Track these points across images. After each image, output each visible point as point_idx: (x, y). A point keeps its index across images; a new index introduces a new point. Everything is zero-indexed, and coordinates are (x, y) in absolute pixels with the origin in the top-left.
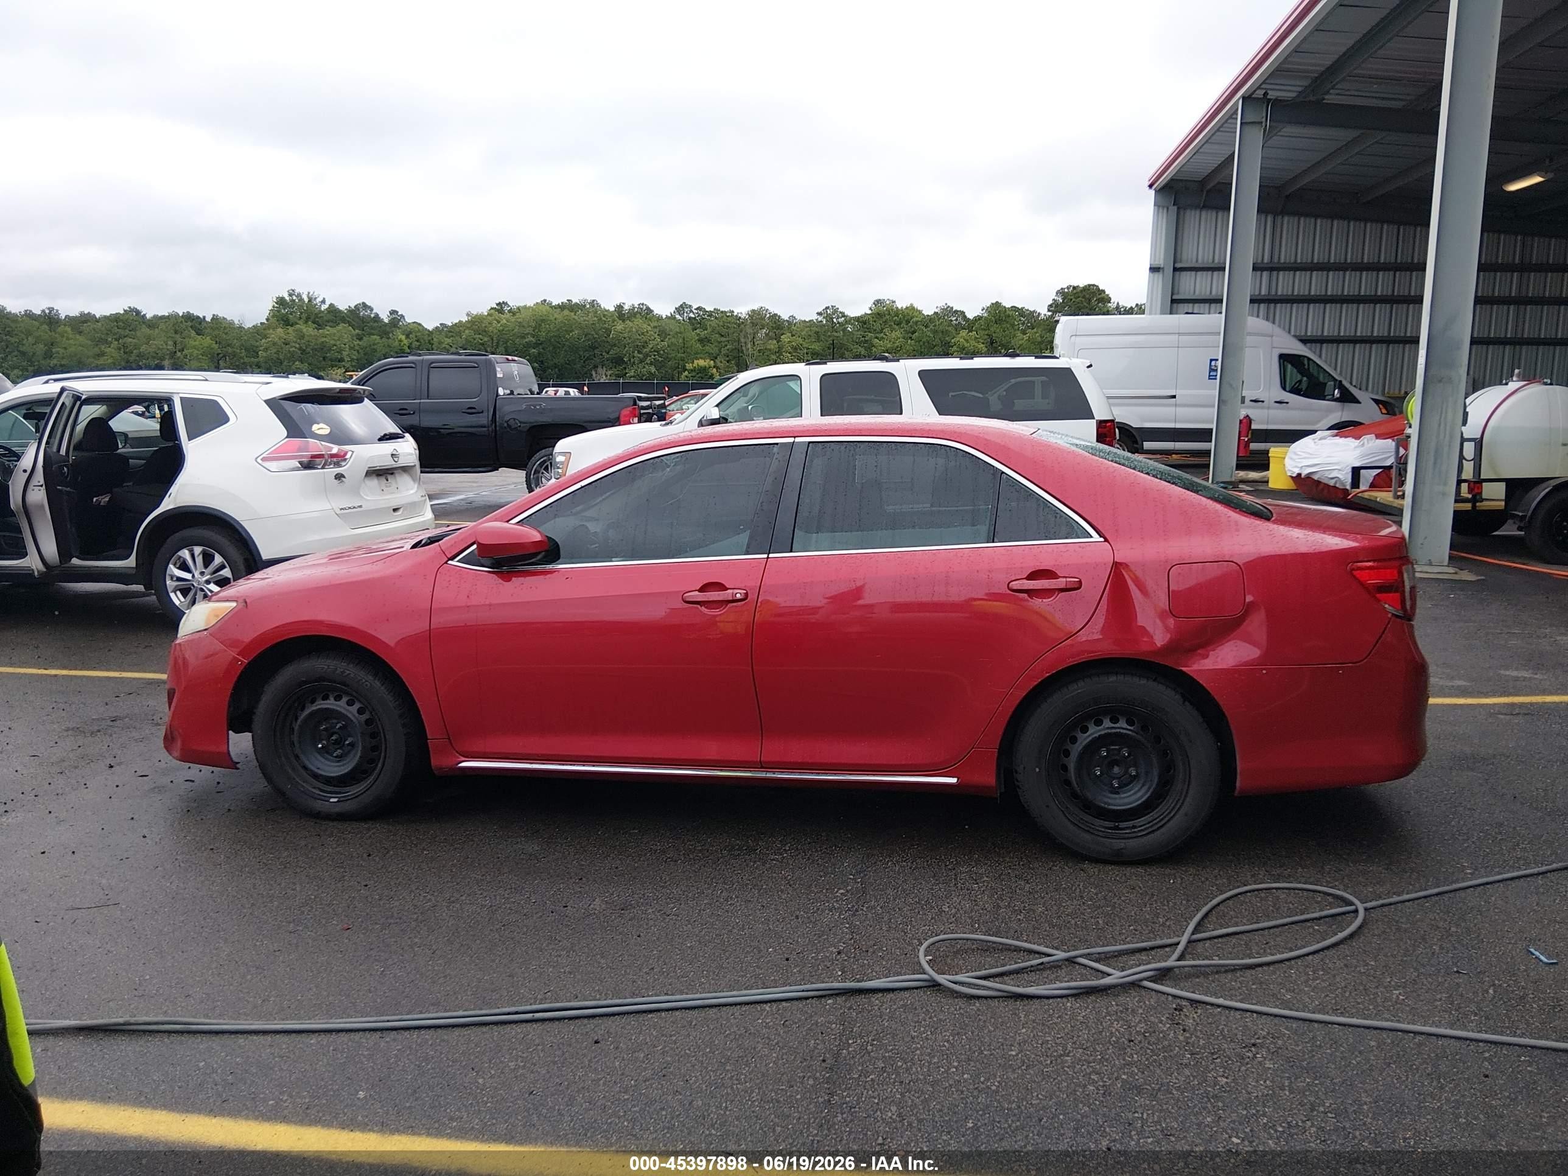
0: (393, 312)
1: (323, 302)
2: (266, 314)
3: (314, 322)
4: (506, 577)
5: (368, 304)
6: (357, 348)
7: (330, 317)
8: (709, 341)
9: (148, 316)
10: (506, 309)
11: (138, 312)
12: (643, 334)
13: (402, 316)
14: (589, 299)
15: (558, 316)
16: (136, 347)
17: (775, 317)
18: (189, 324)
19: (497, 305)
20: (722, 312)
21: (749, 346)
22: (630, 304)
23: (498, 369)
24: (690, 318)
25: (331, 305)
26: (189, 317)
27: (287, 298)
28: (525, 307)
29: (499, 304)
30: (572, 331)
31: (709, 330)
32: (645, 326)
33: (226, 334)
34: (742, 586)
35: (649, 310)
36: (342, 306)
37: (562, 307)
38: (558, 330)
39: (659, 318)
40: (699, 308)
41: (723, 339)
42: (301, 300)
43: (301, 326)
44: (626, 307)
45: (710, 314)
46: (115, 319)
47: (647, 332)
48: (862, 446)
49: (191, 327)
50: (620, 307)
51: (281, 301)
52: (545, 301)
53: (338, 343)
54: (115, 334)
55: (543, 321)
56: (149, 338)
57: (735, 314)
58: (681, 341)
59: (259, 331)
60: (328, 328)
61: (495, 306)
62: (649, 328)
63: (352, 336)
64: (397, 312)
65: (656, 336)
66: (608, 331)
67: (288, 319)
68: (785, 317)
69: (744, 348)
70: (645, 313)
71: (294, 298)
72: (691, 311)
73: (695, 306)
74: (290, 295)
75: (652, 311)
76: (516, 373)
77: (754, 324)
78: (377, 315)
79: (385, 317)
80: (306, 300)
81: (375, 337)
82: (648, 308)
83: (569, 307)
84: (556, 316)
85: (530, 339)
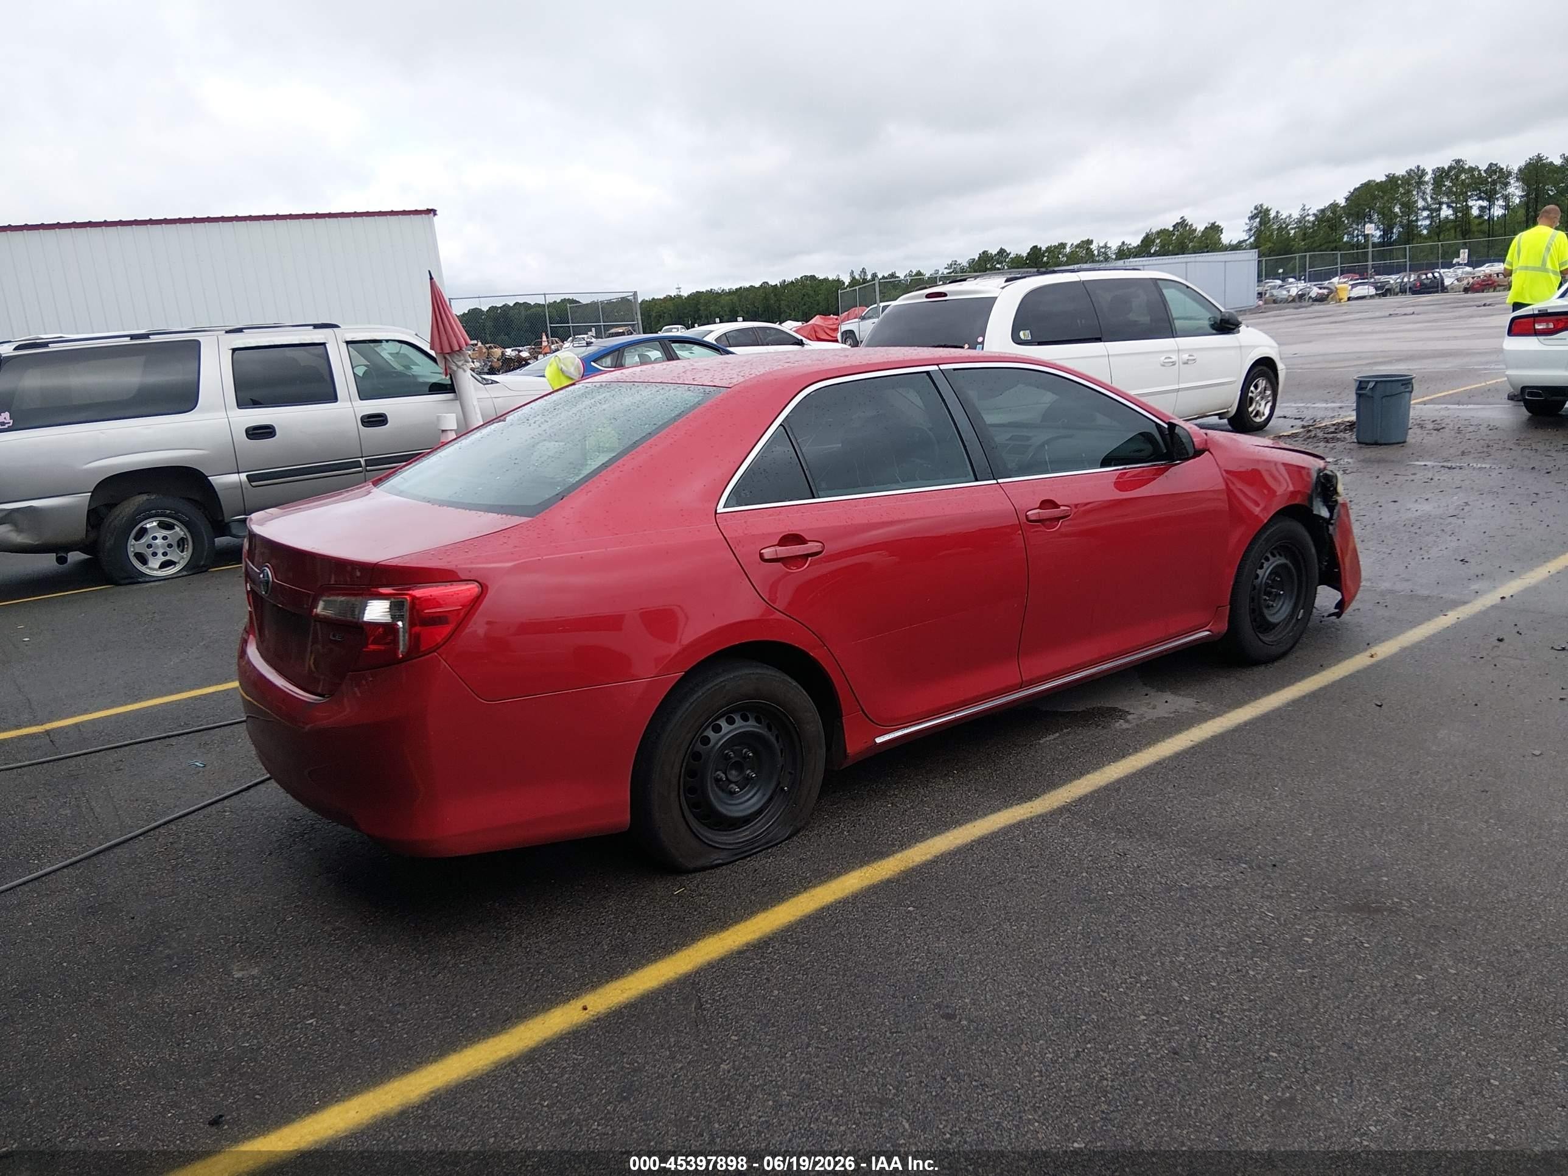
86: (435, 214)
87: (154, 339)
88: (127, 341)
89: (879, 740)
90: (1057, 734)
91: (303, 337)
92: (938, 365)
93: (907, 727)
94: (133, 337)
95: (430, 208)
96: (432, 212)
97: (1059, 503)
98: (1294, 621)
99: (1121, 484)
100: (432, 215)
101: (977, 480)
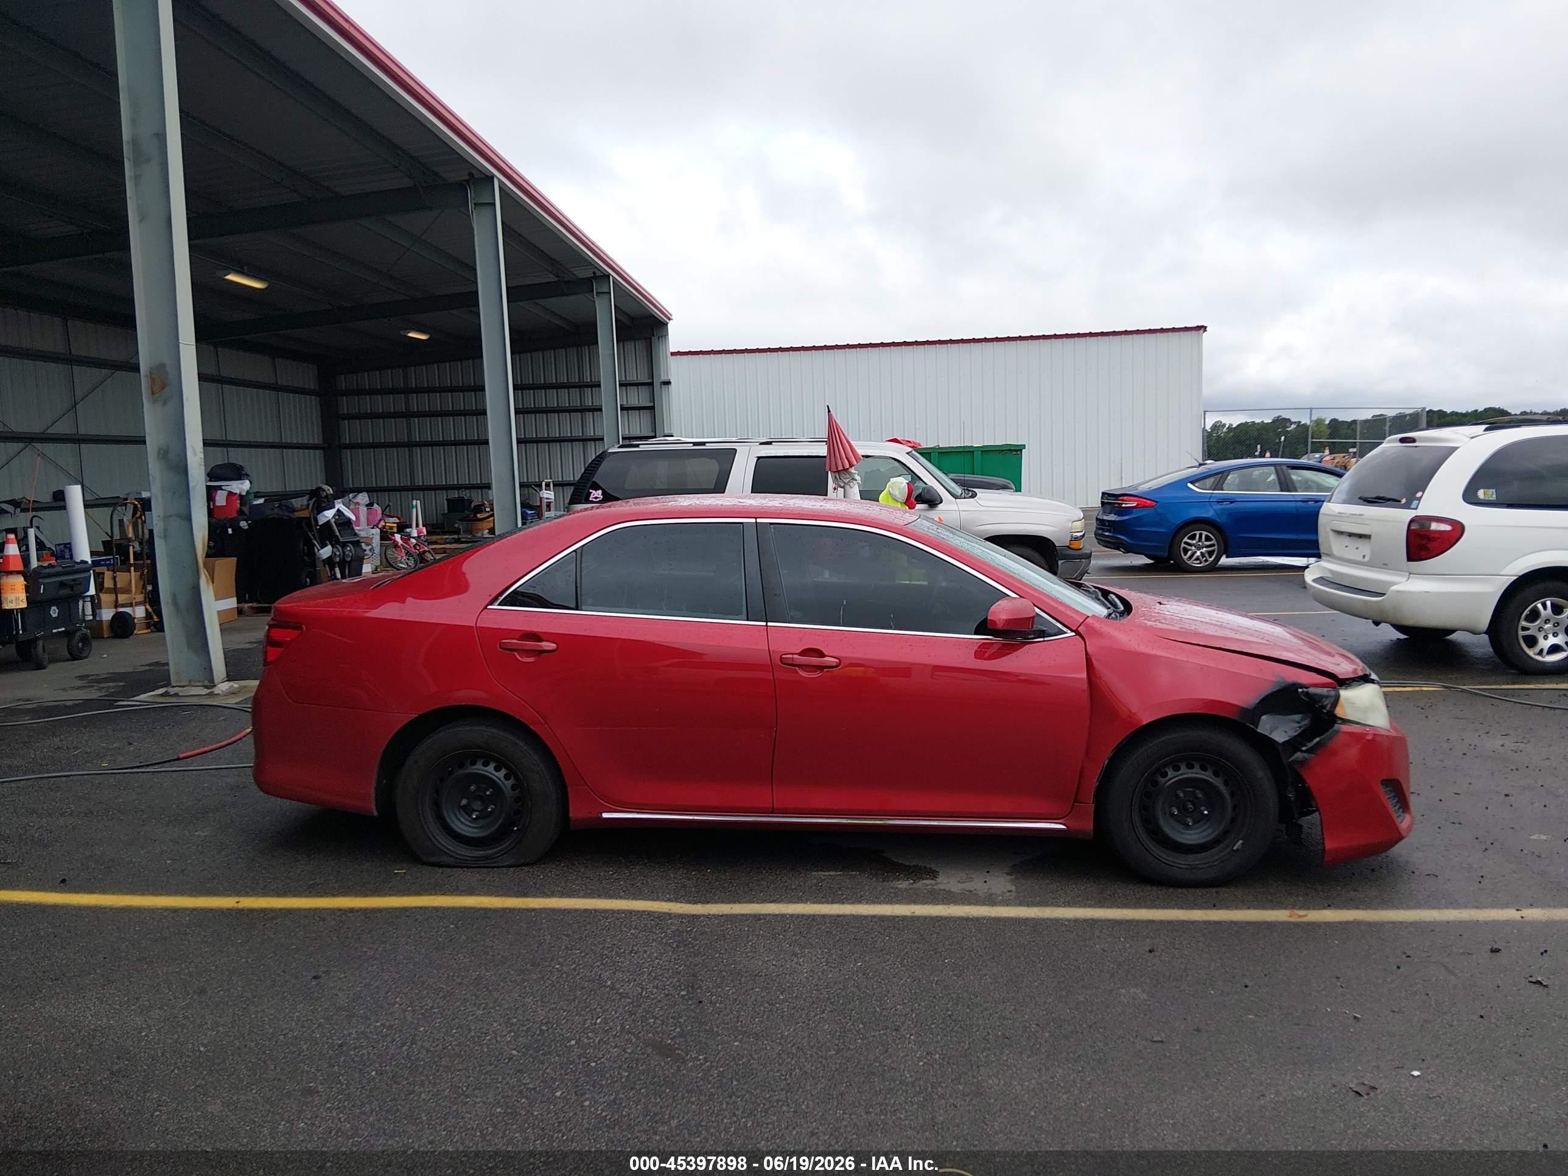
86: (1205, 330)
87: (708, 446)
88: (690, 447)
89: (605, 815)
90: (841, 873)
91: (819, 451)
92: (756, 518)
93: (638, 813)
94: (695, 444)
95: (1200, 325)
96: (1203, 328)
97: (826, 653)
98: (1229, 850)
99: (982, 652)
100: (1202, 331)
101: (748, 620)
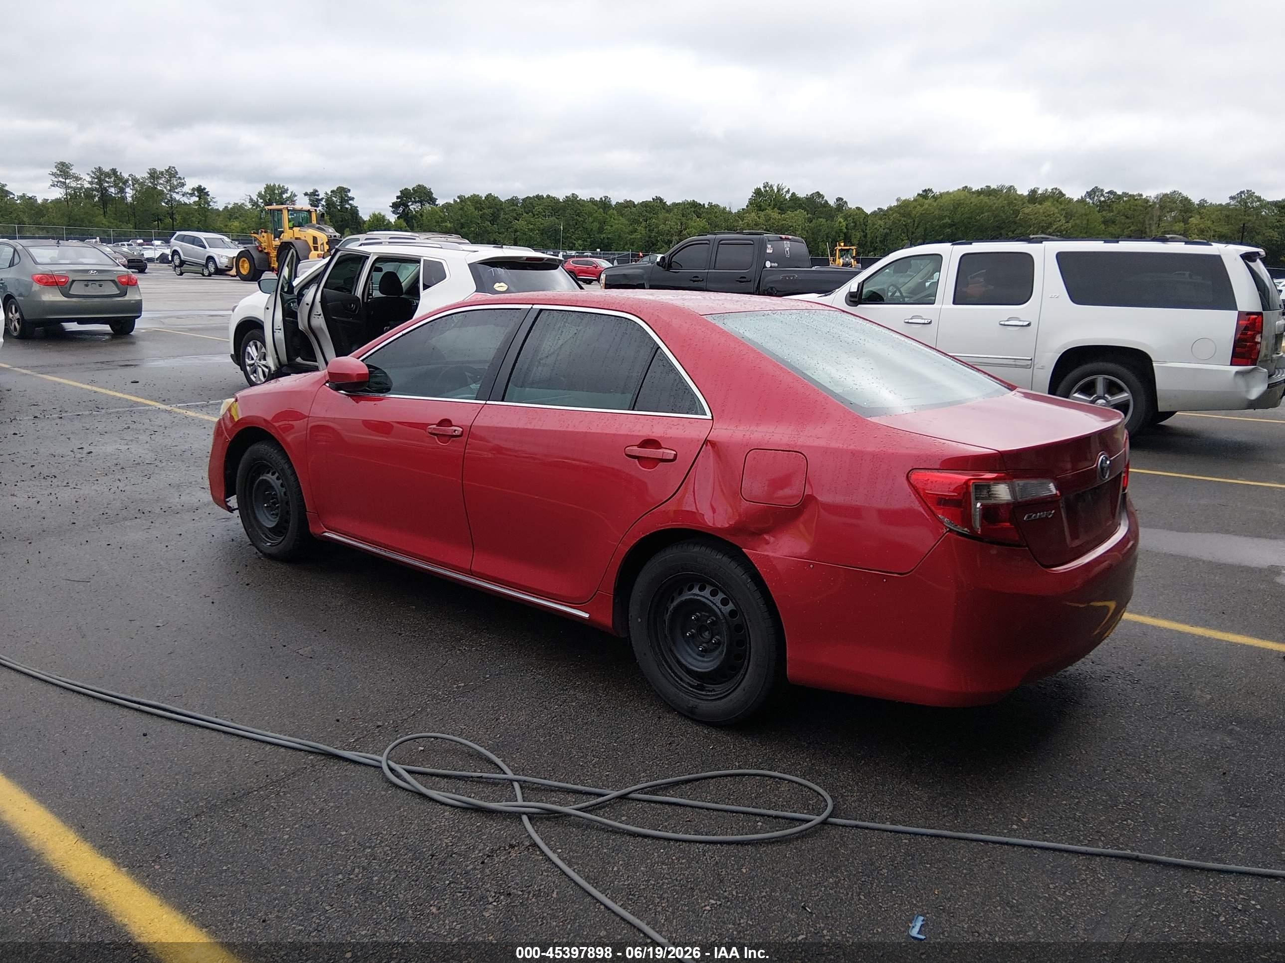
0: (839, 199)
1: (788, 191)
2: (747, 203)
3: (779, 209)
4: (357, 399)
5: (821, 193)
6: (807, 229)
7: (791, 204)
8: (1114, 222)
9: (668, 203)
10: (930, 195)
11: (661, 200)
12: (1049, 215)
13: (846, 202)
14: (1007, 185)
15: (974, 200)
16: (657, 226)
17: (1186, 201)
18: (693, 209)
19: (923, 191)
20: (1130, 195)
21: (1153, 228)
22: (1044, 189)
23: (769, 246)
24: (1100, 201)
25: (793, 194)
26: (694, 205)
27: (762, 190)
28: (948, 193)
29: (925, 191)
30: (982, 213)
31: (1116, 212)
32: (1053, 208)
33: (716, 217)
34: (460, 424)
35: (1061, 194)
36: (801, 194)
37: (979, 193)
38: (972, 212)
39: (1070, 200)
40: (1111, 192)
41: (1128, 221)
42: (772, 190)
43: (769, 211)
44: (1040, 192)
45: (1120, 197)
46: (645, 204)
47: (1053, 214)
48: (574, 315)
49: (694, 212)
50: (1034, 192)
51: (758, 192)
52: (966, 187)
53: (794, 224)
54: (644, 216)
55: (959, 205)
56: (666, 219)
57: (1144, 197)
58: (1085, 222)
59: (741, 215)
60: (789, 212)
61: (921, 192)
62: (1056, 211)
63: (805, 219)
64: (842, 199)
65: (1062, 218)
66: (1016, 213)
67: (760, 206)
68: (1196, 200)
69: (1148, 230)
70: (1057, 196)
71: (768, 189)
72: (1102, 195)
73: (1106, 190)
74: (765, 187)
75: (1064, 195)
76: (788, 249)
77: (1162, 208)
78: (826, 201)
79: (832, 202)
80: (776, 191)
81: (821, 219)
82: (1061, 192)
83: (988, 192)
84: (973, 200)
85: (947, 220)
